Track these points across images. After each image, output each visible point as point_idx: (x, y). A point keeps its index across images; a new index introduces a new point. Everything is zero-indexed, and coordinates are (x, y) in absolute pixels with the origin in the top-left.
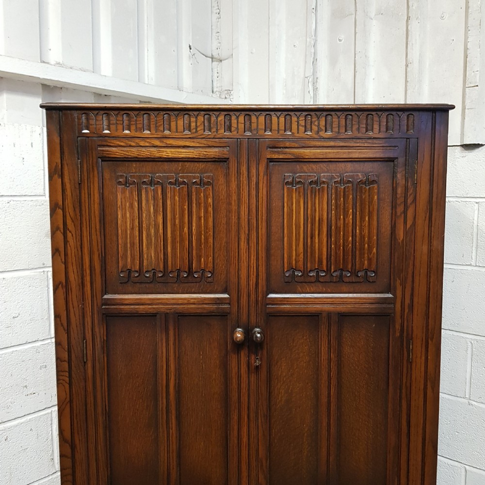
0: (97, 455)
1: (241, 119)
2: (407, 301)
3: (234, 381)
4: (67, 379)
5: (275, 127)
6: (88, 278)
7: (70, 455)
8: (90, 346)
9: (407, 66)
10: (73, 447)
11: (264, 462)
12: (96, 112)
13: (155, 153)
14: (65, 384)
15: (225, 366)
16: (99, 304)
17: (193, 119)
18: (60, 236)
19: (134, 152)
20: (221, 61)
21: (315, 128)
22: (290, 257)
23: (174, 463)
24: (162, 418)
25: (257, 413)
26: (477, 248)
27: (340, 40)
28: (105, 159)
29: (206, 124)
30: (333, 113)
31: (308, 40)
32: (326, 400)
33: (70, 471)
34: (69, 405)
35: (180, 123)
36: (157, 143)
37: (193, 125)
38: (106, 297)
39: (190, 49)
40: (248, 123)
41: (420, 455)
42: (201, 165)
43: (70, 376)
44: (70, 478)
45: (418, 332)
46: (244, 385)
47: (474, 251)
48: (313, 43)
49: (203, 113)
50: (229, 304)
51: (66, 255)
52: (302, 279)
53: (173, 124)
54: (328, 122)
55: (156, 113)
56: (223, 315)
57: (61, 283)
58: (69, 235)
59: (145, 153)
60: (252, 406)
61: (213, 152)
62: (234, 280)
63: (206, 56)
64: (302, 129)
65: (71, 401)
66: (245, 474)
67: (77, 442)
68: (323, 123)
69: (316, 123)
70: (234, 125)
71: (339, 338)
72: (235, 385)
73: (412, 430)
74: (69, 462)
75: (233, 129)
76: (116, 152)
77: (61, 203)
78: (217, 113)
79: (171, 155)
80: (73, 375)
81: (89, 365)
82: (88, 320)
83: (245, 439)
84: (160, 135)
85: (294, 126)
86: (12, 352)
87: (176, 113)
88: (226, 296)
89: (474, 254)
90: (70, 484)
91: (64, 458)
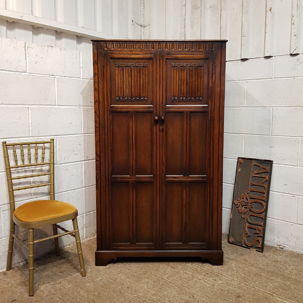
0: (108, 160)
1: (157, 45)
2: (213, 107)
3: (155, 135)
4: (98, 134)
5: (168, 47)
6: (106, 99)
7: (99, 160)
8: (106, 123)
9: (221, 28)
10: (100, 158)
11: (165, 163)
12: (109, 42)
13: (129, 56)
15: (151, 130)
16: (110, 108)
17: (141, 45)
18: (96, 84)
19: (121, 56)
20: (145, 27)
21: (182, 48)
22: (173, 92)
23: (134, 163)
24: (130, 147)
25: (162, 146)
26: (246, 100)
27: (195, 18)
28: (112, 58)
29: (146, 47)
30: (188, 43)
31: (182, 18)
32: (186, 142)
33: (99, 166)
34: (99, 143)
35: (137, 46)
36: (129, 53)
37: (141, 46)
38: (111, 106)
39: (133, 21)
40: (159, 46)
41: (217, 160)
42: (143, 61)
43: (99, 133)
44: (99, 168)
46: (158, 136)
47: (245, 101)
48: (184, 19)
49: (144, 42)
50: (153, 108)
51: (99, 91)
52: (177, 100)
53: (135, 46)
54: (187, 46)
55: (129, 43)
56: (151, 112)
57: (97, 101)
58: (100, 84)
59: (125, 56)
60: (161, 143)
61: (148, 56)
62: (154, 100)
63: (138, 25)
64: (177, 48)
65: (100, 142)
66: (158, 167)
67: (102, 156)
68: (184, 46)
69: (182, 46)
70: (155, 47)
71: (190, 120)
72: (155, 136)
73: (215, 151)
74: (99, 163)
75: (154, 48)
76: (116, 56)
77: (97, 73)
78: (149, 43)
79: (133, 57)
80: (101, 133)
81: (106, 129)
82: (106, 113)
83: (158, 155)
84: (130, 50)
85: (175, 47)
86: (70, 137)
87: (135, 43)
88: (152, 106)
89: (245, 102)
90: (99, 171)
91: (97, 162)
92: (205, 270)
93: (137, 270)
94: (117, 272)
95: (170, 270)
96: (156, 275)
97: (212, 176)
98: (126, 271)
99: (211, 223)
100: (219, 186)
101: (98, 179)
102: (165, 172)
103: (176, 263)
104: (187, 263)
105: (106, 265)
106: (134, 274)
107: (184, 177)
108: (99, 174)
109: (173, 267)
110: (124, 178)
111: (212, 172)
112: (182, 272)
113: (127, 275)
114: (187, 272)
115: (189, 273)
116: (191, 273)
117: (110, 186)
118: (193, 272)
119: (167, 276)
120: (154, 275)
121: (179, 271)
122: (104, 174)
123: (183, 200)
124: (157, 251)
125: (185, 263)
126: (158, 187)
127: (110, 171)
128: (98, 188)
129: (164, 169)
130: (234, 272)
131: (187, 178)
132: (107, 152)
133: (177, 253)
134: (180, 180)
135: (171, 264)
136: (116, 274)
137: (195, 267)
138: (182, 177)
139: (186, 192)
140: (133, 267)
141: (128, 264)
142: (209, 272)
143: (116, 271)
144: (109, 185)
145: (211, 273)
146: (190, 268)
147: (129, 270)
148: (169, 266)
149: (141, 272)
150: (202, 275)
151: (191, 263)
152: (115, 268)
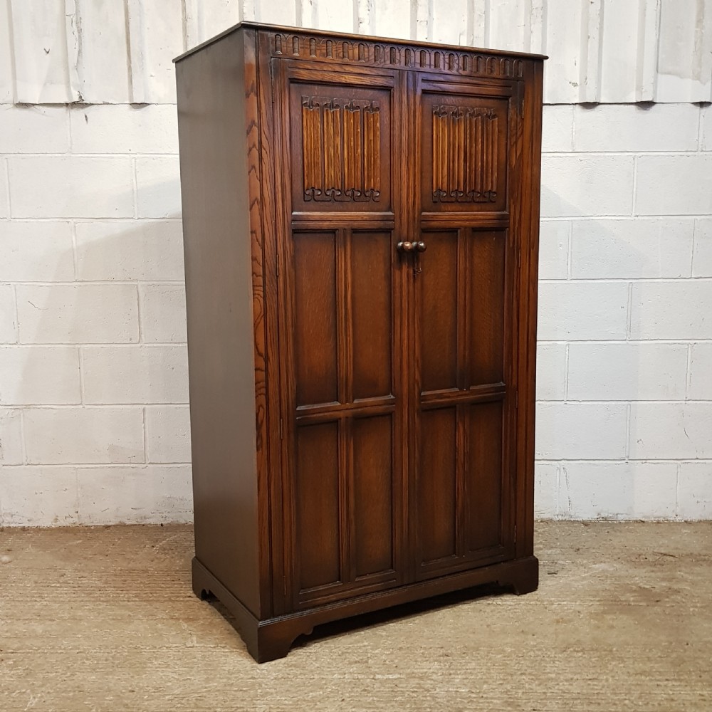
0: (287, 367)
1: (403, 53)
2: (517, 217)
3: (397, 290)
4: (262, 293)
5: (428, 62)
6: (279, 195)
7: (264, 368)
8: (281, 261)
10: (267, 360)
11: (419, 361)
12: (286, 34)
13: (337, 78)
14: (259, 298)
15: (389, 278)
16: (290, 221)
17: (366, 49)
18: (256, 152)
19: (318, 76)
21: (456, 66)
22: (437, 179)
23: (351, 368)
24: (341, 326)
25: (414, 318)
28: (293, 81)
29: (376, 55)
30: (469, 55)
33: (263, 384)
34: (263, 318)
35: (356, 51)
36: (337, 68)
37: (366, 54)
38: (294, 213)
40: (408, 57)
42: (370, 92)
43: (264, 291)
44: (263, 390)
45: (524, 243)
46: (405, 293)
49: (373, 44)
50: (393, 220)
51: (261, 172)
52: (446, 200)
53: (351, 52)
54: (466, 61)
55: (336, 40)
56: (387, 231)
57: (256, 199)
58: (263, 151)
59: (328, 77)
60: (411, 310)
61: (380, 82)
62: (396, 197)
64: (447, 67)
65: (265, 315)
66: (405, 372)
67: (270, 354)
68: (462, 62)
69: (457, 62)
70: (397, 58)
71: (471, 250)
72: (398, 295)
73: (521, 324)
74: (262, 375)
75: (396, 61)
76: (304, 75)
77: (256, 121)
78: (385, 45)
79: (348, 81)
80: (267, 290)
81: (281, 279)
82: (280, 235)
83: (406, 341)
84: (340, 61)
85: (442, 63)
88: (391, 213)
90: (263, 398)
91: (259, 372)
97: (514, 383)
99: (513, 495)
100: (529, 406)
101: (262, 422)
102: (420, 385)
105: (284, 655)
107: (460, 393)
108: (265, 406)
110: (327, 410)
111: (515, 373)
117: (292, 436)
122: (278, 403)
123: (455, 450)
126: (405, 426)
127: (292, 396)
128: (262, 447)
129: (417, 376)
131: (466, 395)
132: (283, 343)
134: (453, 401)
138: (456, 394)
139: (464, 430)
144: (288, 434)
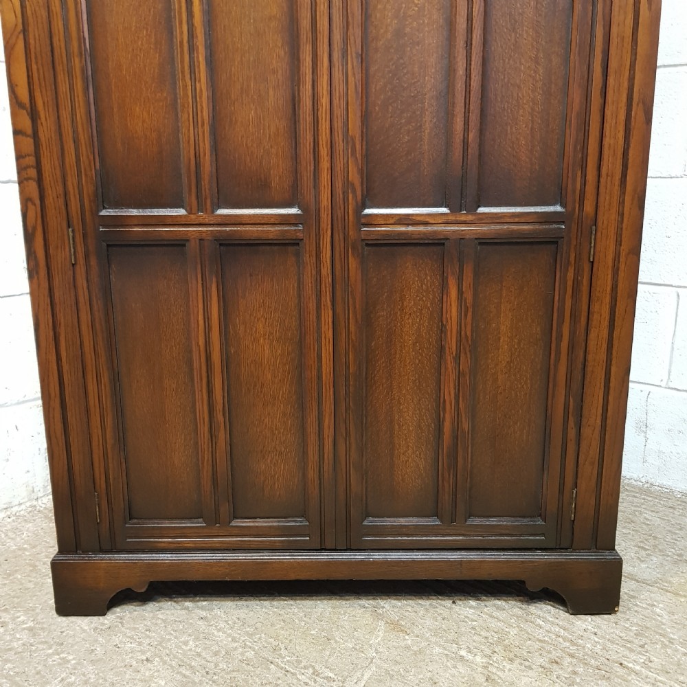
0: (75, 131)
7: (29, 131)
10: (34, 116)
11: (358, 146)
23: (206, 145)
24: (182, 62)
25: (345, 53)
32: (465, 26)
33: (31, 160)
34: (21, 36)
41: (622, 128)
44: (33, 172)
60: (337, 37)
65: (25, 31)
66: (325, 164)
67: (40, 106)
73: (611, 80)
74: (28, 143)
83: (324, 101)
90: (33, 186)
91: (20, 137)
92: (541, 637)
93: (234, 640)
94: (143, 652)
95: (383, 640)
96: (317, 668)
97: (589, 207)
98: (186, 643)
99: (572, 433)
100: (622, 260)
101: (34, 228)
102: (359, 193)
103: (411, 602)
104: (459, 602)
105: (102, 613)
106: (216, 665)
107: (451, 218)
108: (38, 202)
109: (395, 626)
110: (162, 221)
111: (590, 188)
112: (437, 650)
113: (182, 670)
114: (463, 653)
115: (470, 657)
116: (478, 659)
117: (93, 262)
118: (488, 651)
119: (367, 675)
120: (311, 671)
121: (423, 644)
122: (61, 201)
123: (442, 330)
124: (324, 556)
125: (448, 603)
126: (326, 270)
127: (88, 189)
128: (37, 273)
129: (354, 176)
130: (677, 650)
131: (465, 223)
132: (64, 88)
133: (414, 562)
134: (435, 232)
135: (391, 607)
136: (134, 663)
137: (494, 624)
138: (444, 219)
139: (460, 292)
140: (222, 625)
141: (202, 608)
142: (560, 653)
143: (140, 644)
144: (87, 255)
145: (572, 656)
146: (473, 628)
147: (197, 639)
148: (379, 617)
149: (250, 654)
150: (530, 668)
151: (473, 603)
152: (141, 627)
